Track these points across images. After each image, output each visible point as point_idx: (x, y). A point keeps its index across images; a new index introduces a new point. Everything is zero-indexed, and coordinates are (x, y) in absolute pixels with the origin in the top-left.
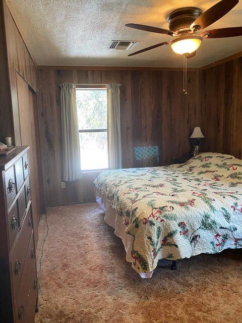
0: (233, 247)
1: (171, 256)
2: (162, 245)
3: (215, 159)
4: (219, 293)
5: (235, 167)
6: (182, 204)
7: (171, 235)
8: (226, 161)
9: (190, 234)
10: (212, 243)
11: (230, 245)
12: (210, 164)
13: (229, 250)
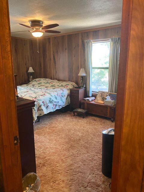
0: (58, 109)
1: (41, 114)
2: (37, 111)
3: (43, 81)
4: (57, 123)
5: (52, 83)
6: (42, 95)
7: (40, 106)
8: (48, 81)
9: (46, 105)
10: (52, 108)
11: (57, 108)
12: (41, 83)
13: (57, 110)
